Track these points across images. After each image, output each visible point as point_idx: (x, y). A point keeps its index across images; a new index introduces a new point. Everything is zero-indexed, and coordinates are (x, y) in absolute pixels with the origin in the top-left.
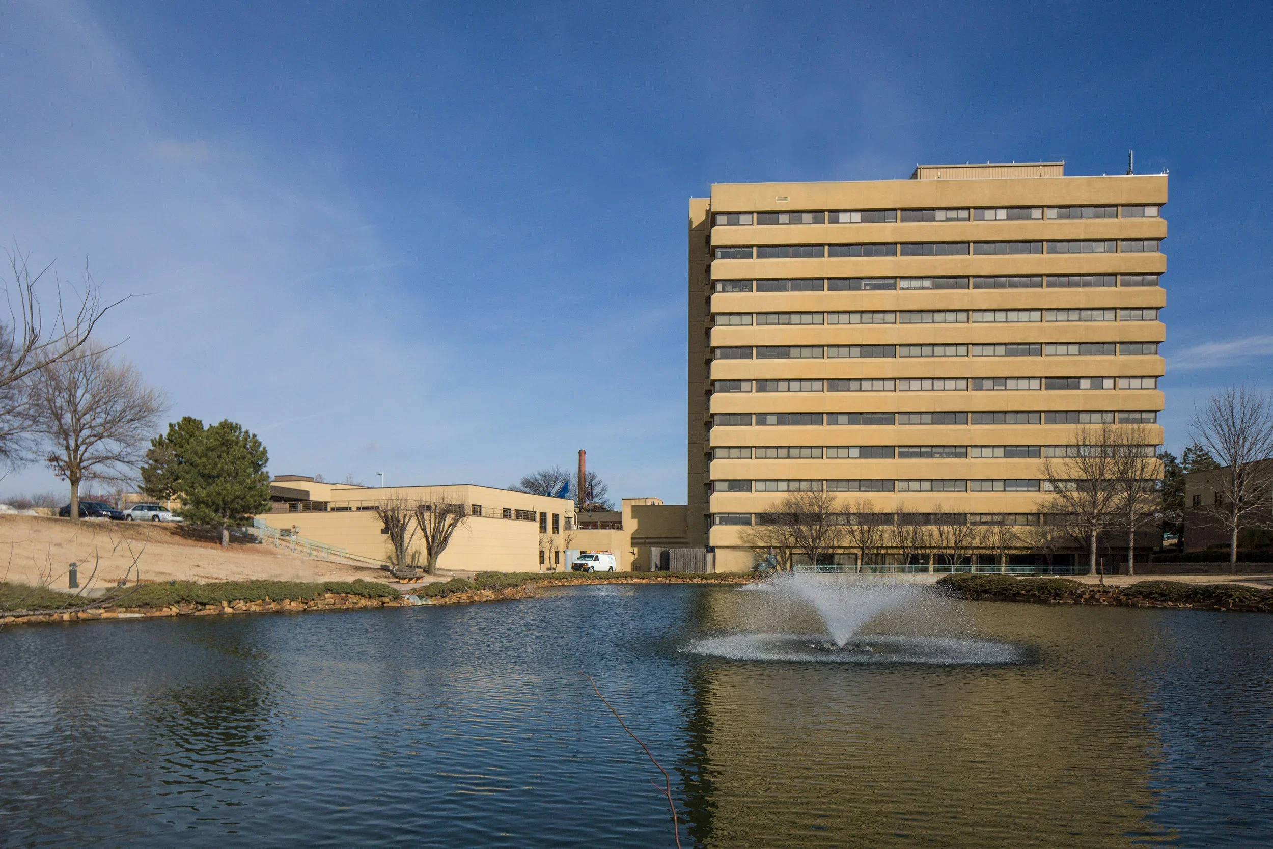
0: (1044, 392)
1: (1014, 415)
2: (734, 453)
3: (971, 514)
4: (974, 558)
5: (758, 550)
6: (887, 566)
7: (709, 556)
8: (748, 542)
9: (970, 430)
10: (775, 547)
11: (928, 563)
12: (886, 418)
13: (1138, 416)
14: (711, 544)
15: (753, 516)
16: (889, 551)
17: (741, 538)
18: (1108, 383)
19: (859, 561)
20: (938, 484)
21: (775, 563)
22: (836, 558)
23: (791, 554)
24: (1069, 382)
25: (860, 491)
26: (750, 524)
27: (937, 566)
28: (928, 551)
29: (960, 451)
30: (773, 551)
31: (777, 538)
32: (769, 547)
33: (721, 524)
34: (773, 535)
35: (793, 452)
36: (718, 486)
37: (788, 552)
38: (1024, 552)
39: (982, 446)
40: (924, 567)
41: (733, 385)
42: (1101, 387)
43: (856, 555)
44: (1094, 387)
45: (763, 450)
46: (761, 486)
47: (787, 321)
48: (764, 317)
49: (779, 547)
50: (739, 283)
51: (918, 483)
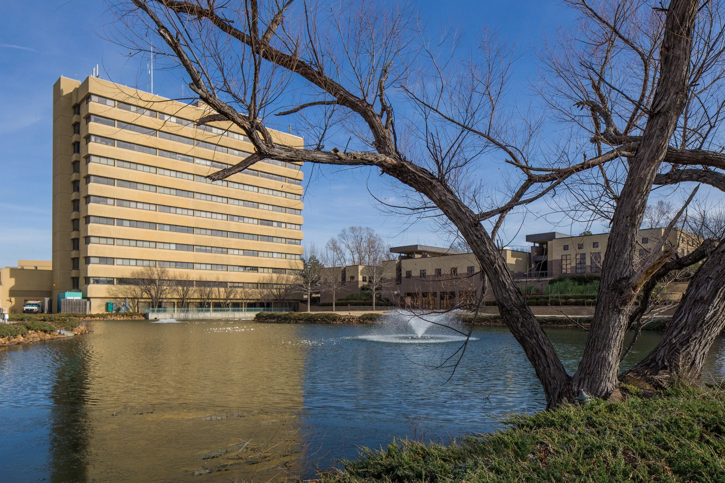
0: (259, 226)
1: (247, 235)
2: (103, 241)
3: (230, 282)
4: (231, 304)
5: (118, 299)
6: (190, 309)
7: (88, 303)
8: (113, 295)
9: (229, 241)
10: (129, 298)
11: (210, 307)
12: (190, 229)
13: (294, 241)
14: (88, 296)
15: (115, 280)
16: (191, 301)
17: (109, 292)
18: (283, 225)
19: (176, 306)
20: (214, 266)
21: (129, 307)
22: (163, 304)
23: (138, 302)
24: (268, 222)
25: (176, 268)
26: (113, 284)
27: (214, 309)
28: (210, 301)
29: (225, 250)
30: (127, 300)
31: (131, 293)
32: (125, 298)
33: (94, 283)
34: (128, 291)
35: (139, 243)
36: (92, 260)
37: (136, 300)
38: (252, 301)
39: (234, 249)
40: (208, 309)
41: (103, 199)
42: (281, 227)
43: (174, 302)
44: (278, 226)
45: (121, 241)
46: (119, 262)
47: (135, 168)
48: (122, 163)
49: (131, 298)
50: (106, 140)
51: (205, 265)
